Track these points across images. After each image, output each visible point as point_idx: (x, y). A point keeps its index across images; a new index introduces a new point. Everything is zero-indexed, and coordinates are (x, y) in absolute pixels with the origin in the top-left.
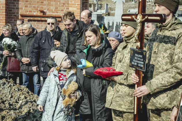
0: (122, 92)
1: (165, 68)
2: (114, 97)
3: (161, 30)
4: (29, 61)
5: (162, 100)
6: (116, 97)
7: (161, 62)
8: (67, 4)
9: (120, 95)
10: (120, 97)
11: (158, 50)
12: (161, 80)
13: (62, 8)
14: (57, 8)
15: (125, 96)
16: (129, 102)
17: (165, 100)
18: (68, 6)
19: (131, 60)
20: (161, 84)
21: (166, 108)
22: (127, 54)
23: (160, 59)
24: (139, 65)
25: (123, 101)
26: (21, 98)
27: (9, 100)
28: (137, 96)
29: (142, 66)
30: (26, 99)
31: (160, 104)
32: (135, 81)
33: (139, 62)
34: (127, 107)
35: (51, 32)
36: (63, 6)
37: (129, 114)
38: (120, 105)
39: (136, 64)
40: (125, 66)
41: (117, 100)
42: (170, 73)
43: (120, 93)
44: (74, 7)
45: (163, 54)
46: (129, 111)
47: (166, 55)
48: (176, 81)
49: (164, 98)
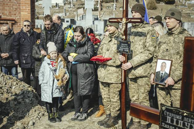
0: (111, 70)
1: (141, 51)
2: (106, 74)
3: (135, 28)
4: (8, 55)
5: (139, 71)
6: (107, 74)
7: (138, 48)
8: (19, 9)
9: (110, 72)
10: (110, 74)
11: (134, 40)
12: (140, 58)
13: (15, 13)
14: (10, 12)
15: (114, 73)
16: (117, 76)
17: (141, 71)
18: (20, 11)
19: (118, 48)
20: (140, 60)
21: (142, 76)
22: (112, 45)
23: (137, 46)
24: (125, 50)
25: (112, 76)
26: (13, 84)
27: (4, 86)
28: (124, 69)
29: (128, 51)
30: (17, 85)
31: (138, 74)
32: (122, 60)
33: (125, 49)
34: (115, 80)
35: (28, 33)
36: (16, 11)
37: (116, 84)
38: (111, 79)
39: (122, 50)
40: (113, 53)
41: (108, 76)
42: (145, 54)
43: (110, 71)
44: (25, 12)
45: (139, 43)
46: (117, 82)
47: (141, 43)
48: (149, 58)
49: (141, 70)
